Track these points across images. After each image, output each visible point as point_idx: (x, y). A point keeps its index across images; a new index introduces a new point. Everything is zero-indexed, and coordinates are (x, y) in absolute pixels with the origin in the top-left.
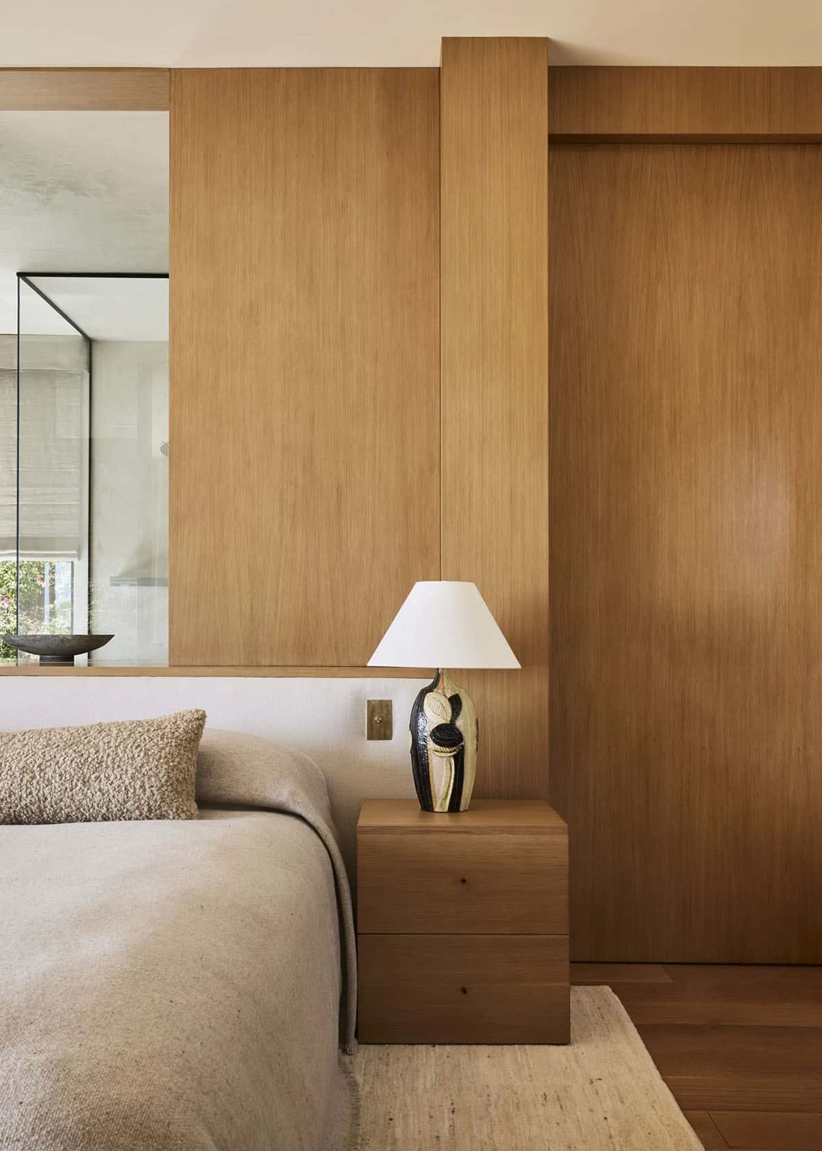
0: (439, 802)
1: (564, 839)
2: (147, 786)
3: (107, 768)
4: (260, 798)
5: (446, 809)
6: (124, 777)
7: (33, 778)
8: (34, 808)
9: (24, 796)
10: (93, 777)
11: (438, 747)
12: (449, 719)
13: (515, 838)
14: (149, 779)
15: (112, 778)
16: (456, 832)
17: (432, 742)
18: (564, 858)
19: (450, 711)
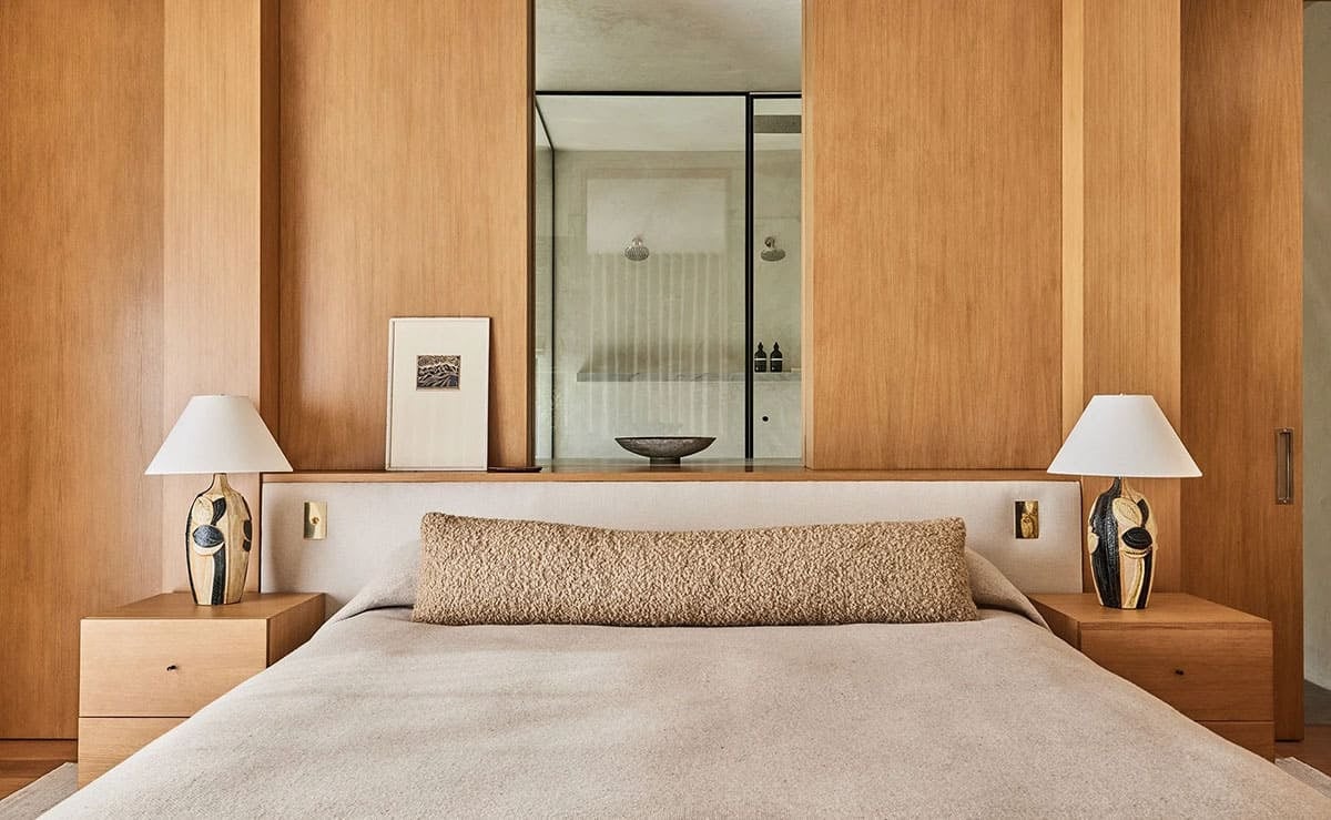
0: (1128, 599)
1: (1269, 633)
2: (938, 587)
3: (900, 569)
4: (1002, 595)
5: (1135, 606)
6: (917, 578)
7: (837, 576)
8: (840, 604)
9: (831, 591)
10: (890, 576)
11: (1130, 549)
12: (1140, 523)
13: (1224, 633)
14: (938, 581)
15: (906, 578)
16: (1171, 628)
17: (1124, 544)
18: (1268, 651)
19: (1141, 518)
